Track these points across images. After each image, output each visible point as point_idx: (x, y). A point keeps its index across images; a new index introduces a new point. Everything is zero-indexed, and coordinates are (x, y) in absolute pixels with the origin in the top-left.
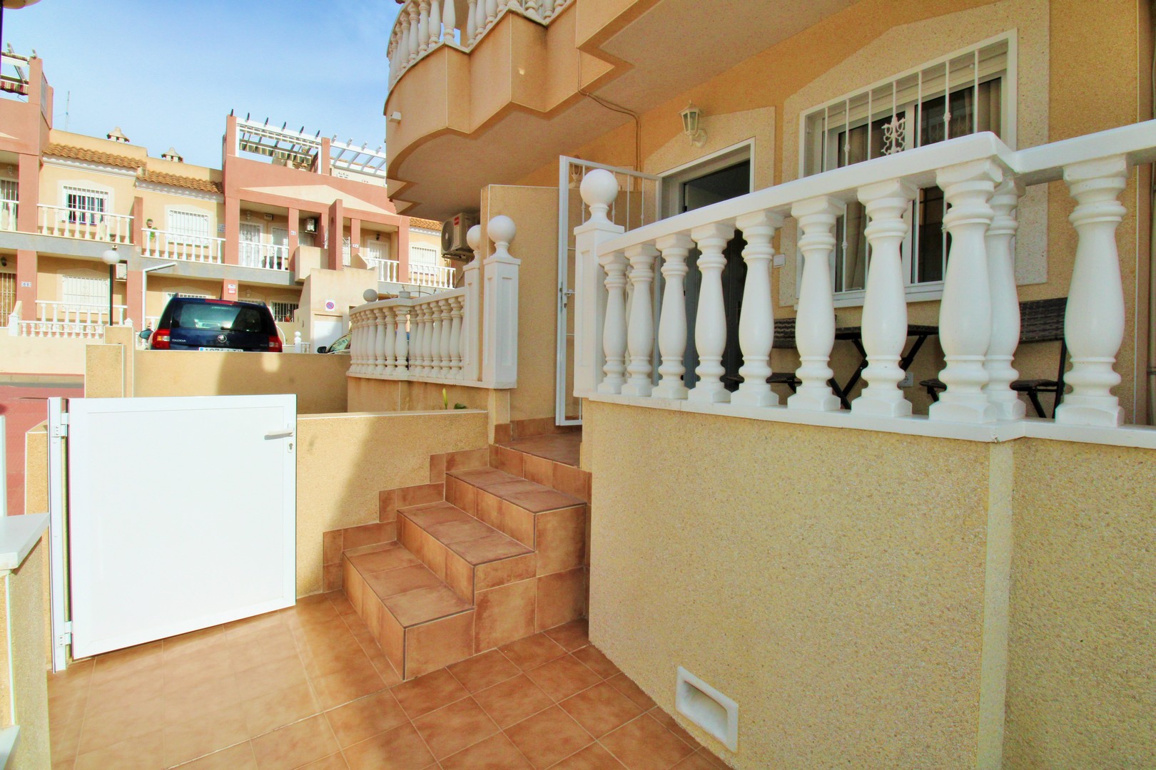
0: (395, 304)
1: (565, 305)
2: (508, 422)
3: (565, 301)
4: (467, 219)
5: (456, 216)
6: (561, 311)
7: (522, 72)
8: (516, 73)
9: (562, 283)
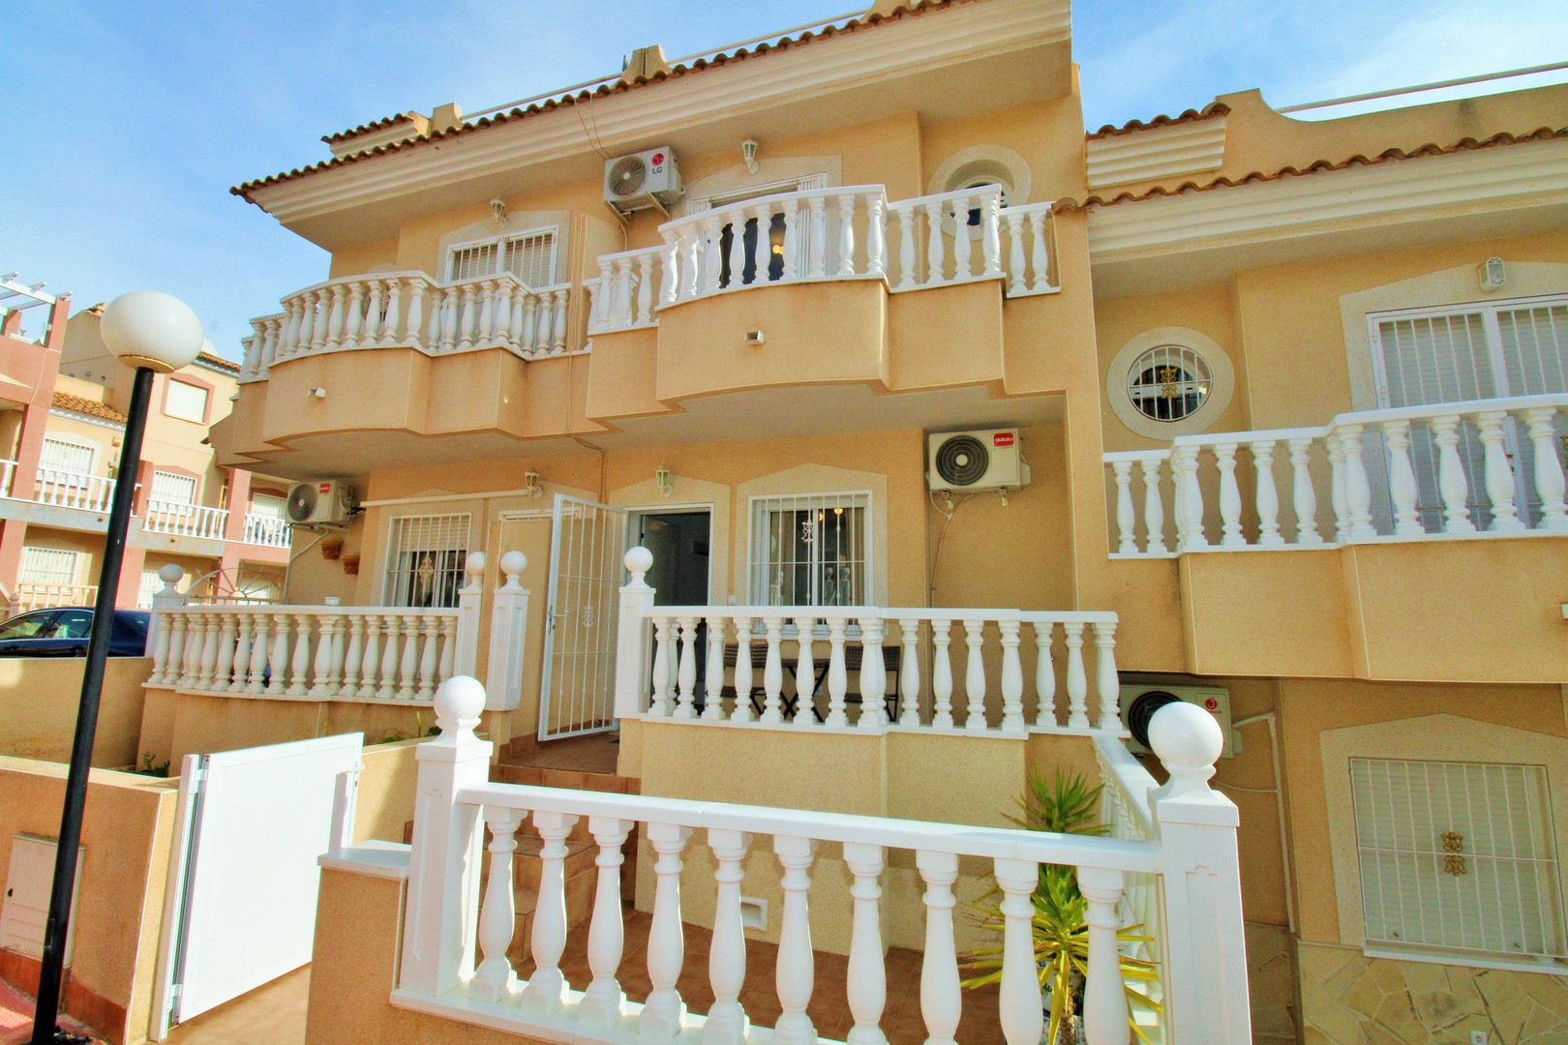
0: (321, 613)
1: (554, 627)
2: (508, 742)
3: (553, 623)
4: (342, 488)
5: (325, 482)
6: (550, 632)
7: (506, 401)
8: (501, 399)
9: (551, 607)
